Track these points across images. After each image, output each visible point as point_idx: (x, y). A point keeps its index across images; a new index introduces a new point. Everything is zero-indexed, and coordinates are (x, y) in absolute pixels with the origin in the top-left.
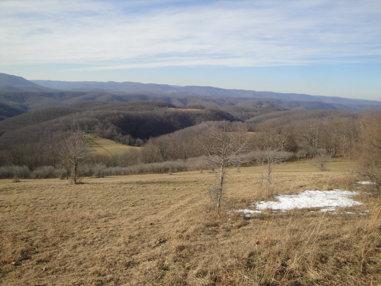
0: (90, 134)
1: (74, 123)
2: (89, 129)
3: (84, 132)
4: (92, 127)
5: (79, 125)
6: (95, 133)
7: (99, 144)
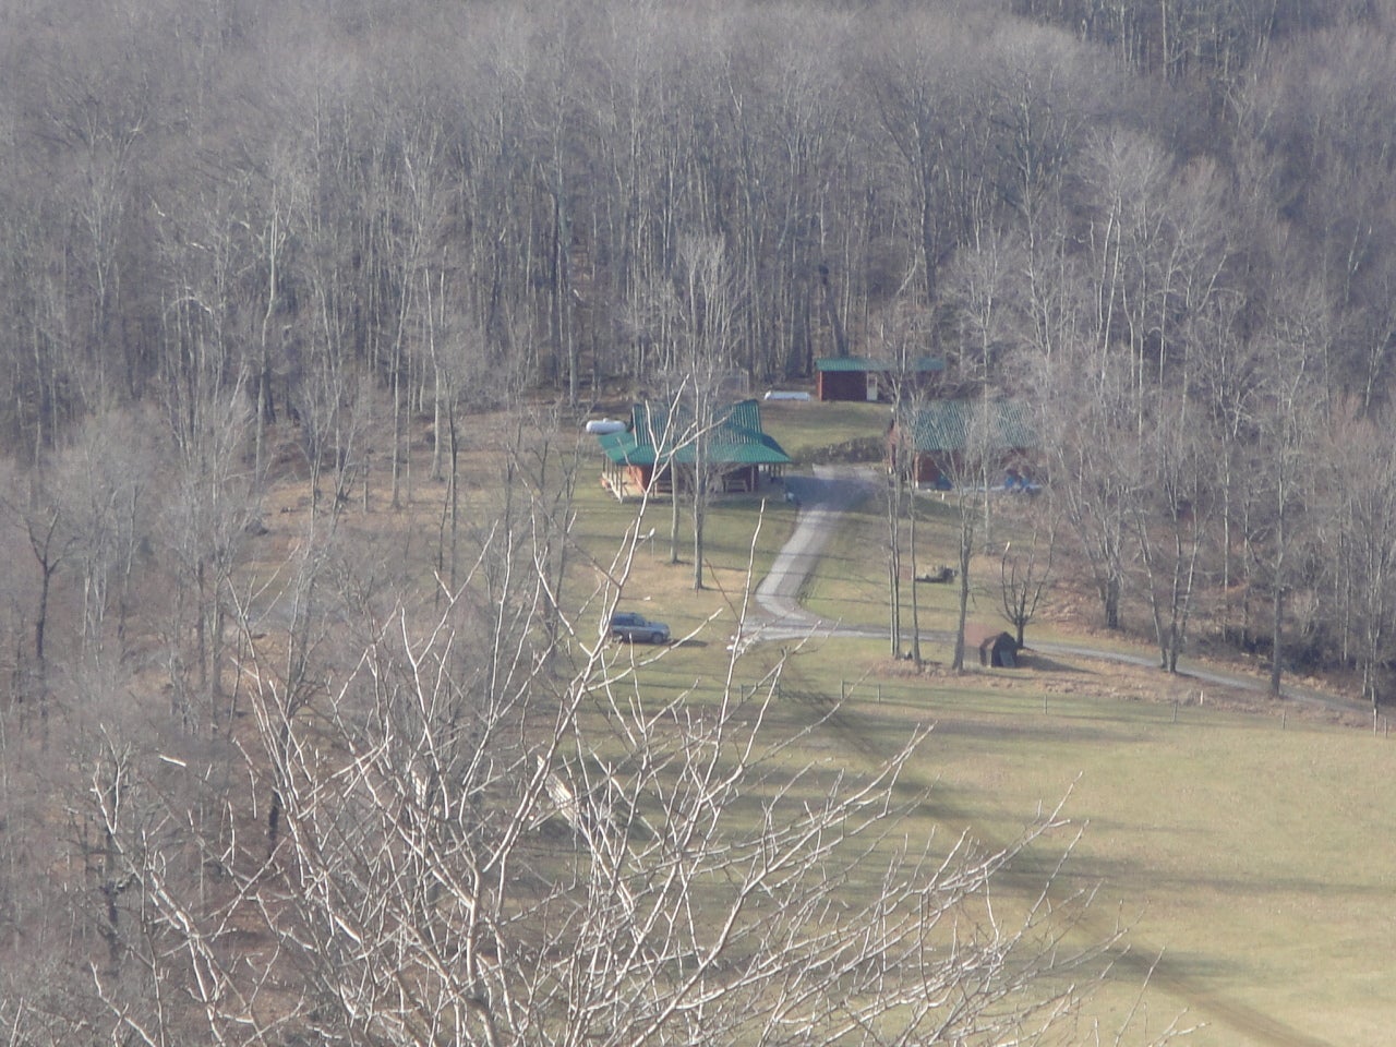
0: (807, 531)
1: (295, 182)
2: (797, 372)
3: (629, 485)
4: (880, 287)
5: (458, 230)
6: (990, 498)
7: (1122, 875)
